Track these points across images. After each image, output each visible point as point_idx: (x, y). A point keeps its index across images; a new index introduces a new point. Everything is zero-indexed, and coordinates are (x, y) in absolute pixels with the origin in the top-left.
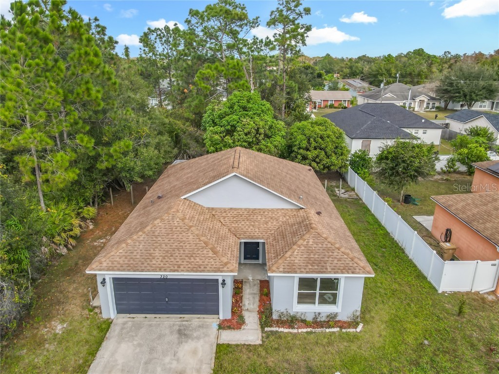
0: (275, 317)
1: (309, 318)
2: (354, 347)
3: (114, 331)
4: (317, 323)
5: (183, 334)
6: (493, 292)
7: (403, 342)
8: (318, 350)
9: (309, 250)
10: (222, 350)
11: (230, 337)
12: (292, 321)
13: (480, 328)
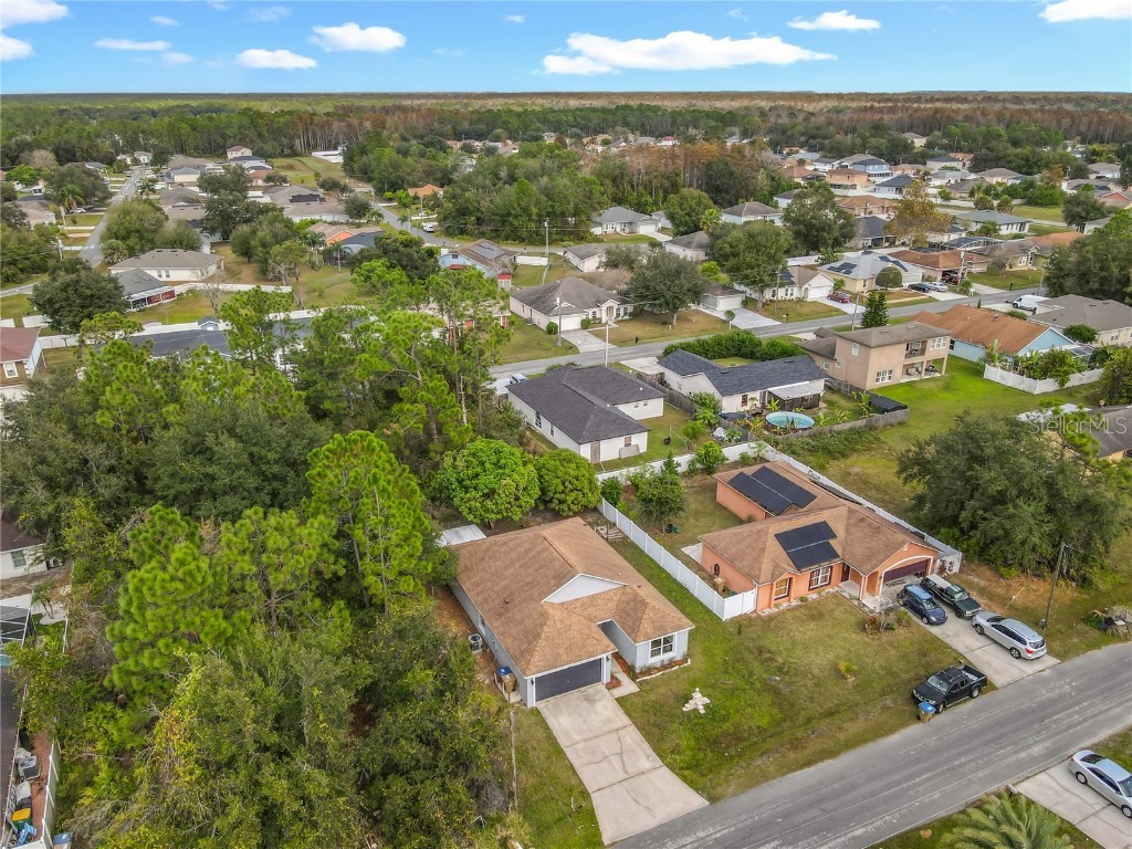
0: (638, 671)
1: (658, 665)
2: (691, 674)
3: (545, 714)
4: (664, 667)
5: (589, 700)
6: (755, 611)
7: (715, 662)
8: (673, 682)
9: (653, 621)
10: (621, 701)
11: (618, 692)
12: (648, 670)
13: (752, 639)
